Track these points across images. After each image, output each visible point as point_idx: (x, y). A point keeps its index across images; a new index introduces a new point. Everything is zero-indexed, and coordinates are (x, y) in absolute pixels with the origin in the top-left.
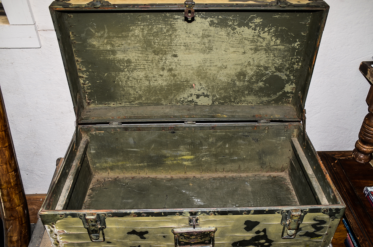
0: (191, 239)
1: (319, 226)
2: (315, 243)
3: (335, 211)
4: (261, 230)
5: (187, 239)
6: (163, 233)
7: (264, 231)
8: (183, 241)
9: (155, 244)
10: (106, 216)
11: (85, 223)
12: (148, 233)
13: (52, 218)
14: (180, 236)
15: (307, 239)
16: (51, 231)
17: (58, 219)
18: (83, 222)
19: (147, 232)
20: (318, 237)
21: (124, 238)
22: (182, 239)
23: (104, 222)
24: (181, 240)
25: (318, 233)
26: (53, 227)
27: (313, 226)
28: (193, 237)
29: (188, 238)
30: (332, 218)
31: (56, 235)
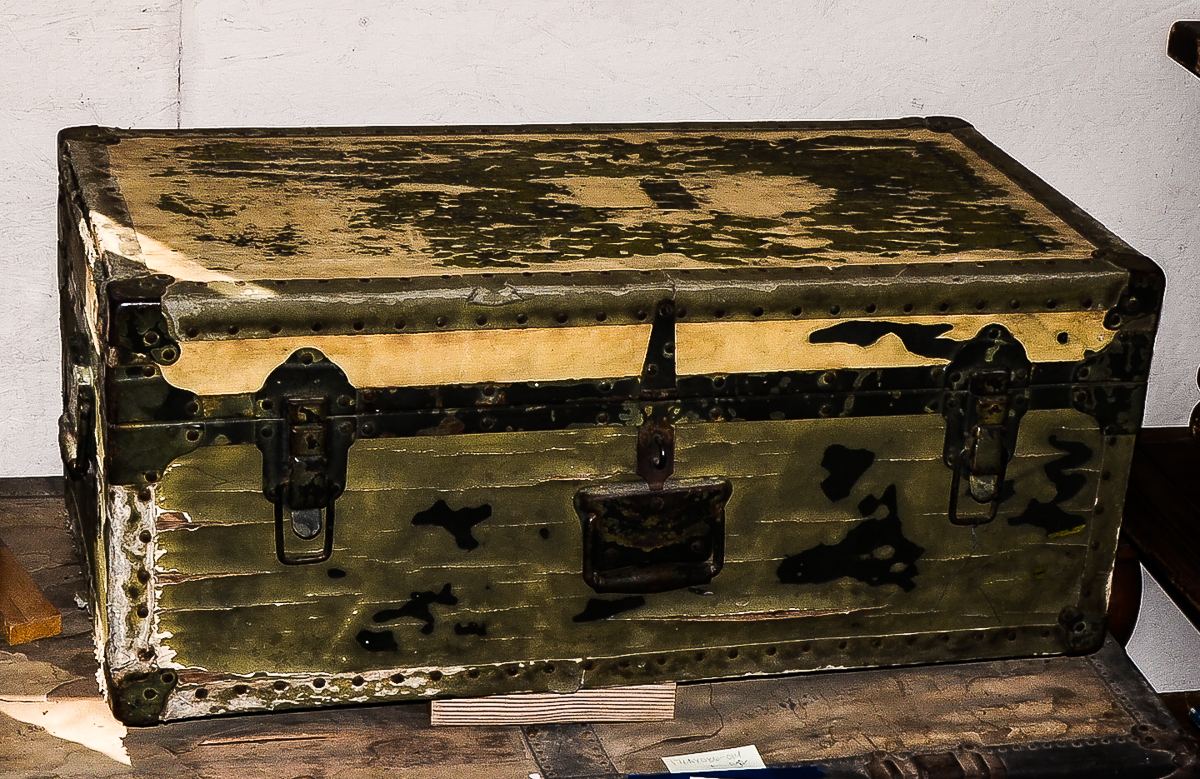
0: (643, 531)
1: (1069, 471)
2: (1065, 560)
3: (1113, 400)
4: (879, 494)
5: (629, 531)
6: (542, 514)
7: (891, 496)
8: (614, 545)
9: (508, 577)
10: (355, 429)
11: (271, 467)
12: (489, 515)
13: (158, 445)
14: (606, 517)
15: (1032, 537)
16: (135, 517)
17: (177, 455)
18: (265, 462)
19: (483, 512)
20: (1070, 530)
21: (397, 547)
22: (611, 531)
23: (341, 461)
24: (610, 538)
25: (1068, 506)
26: (144, 498)
27: (1052, 470)
28: (651, 522)
29: (634, 526)
30: (1108, 433)
31: (146, 538)
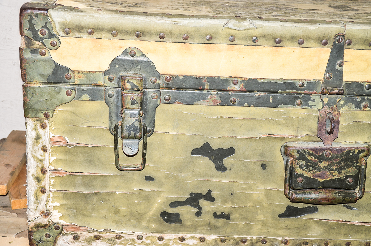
0: (319, 169)
5: (311, 169)
6: (262, 155)
8: (302, 175)
9: (243, 189)
10: (160, 98)
11: (113, 115)
12: (233, 153)
13: (49, 97)
14: (298, 159)
16: (38, 138)
17: (61, 104)
18: (110, 112)
19: (230, 151)
21: (182, 168)
22: (301, 167)
23: (153, 115)
24: (299, 171)
26: (43, 126)
28: (324, 164)
29: (314, 166)
31: (45, 150)
